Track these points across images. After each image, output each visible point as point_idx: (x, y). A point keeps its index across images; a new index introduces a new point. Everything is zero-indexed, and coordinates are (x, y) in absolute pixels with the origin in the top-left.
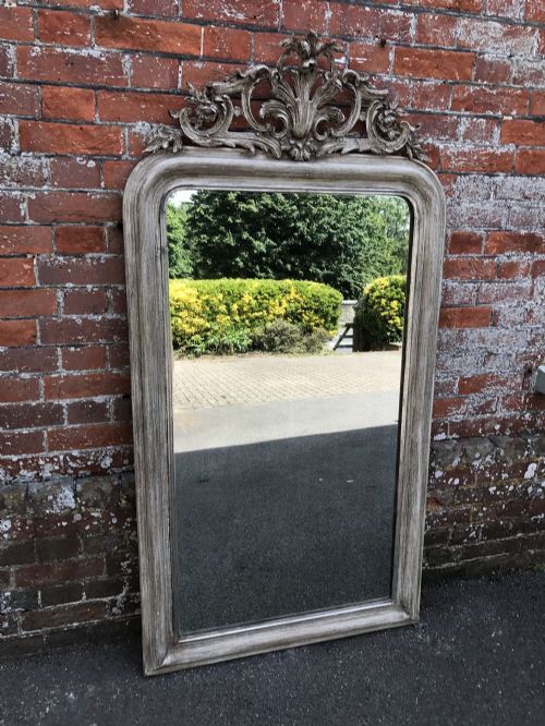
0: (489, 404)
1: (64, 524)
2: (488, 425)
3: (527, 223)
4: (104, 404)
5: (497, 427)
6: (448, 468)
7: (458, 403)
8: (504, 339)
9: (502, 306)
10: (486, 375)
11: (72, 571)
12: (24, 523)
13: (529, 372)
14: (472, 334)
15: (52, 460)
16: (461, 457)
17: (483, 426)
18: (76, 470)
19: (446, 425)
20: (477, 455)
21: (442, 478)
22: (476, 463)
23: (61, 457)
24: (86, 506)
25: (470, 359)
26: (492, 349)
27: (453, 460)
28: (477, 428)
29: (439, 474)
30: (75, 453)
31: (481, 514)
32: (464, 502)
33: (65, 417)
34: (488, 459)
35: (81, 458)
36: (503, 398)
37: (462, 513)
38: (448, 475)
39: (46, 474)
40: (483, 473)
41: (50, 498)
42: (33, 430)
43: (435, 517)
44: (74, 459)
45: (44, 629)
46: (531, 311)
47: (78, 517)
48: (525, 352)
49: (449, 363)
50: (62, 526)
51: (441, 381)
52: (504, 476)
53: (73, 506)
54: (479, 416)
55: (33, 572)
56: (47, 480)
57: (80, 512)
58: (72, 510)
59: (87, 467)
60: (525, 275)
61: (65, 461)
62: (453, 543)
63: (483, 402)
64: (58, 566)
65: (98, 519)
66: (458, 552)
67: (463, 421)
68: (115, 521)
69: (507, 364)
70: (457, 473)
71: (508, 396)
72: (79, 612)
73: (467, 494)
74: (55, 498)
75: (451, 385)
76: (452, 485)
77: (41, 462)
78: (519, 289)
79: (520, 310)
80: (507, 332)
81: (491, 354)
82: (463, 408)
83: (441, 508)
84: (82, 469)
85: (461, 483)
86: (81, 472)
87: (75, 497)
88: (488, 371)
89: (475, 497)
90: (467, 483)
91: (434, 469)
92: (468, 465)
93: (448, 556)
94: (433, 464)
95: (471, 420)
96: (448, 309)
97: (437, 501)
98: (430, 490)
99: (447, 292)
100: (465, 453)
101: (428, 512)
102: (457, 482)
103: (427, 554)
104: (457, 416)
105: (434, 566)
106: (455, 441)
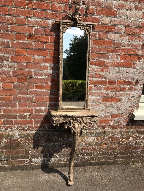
0: (120, 121)
1: (16, 141)
2: (120, 126)
3: (128, 78)
4: (26, 115)
5: (122, 127)
6: (109, 136)
7: (112, 121)
8: (123, 105)
9: (122, 98)
10: (118, 114)
11: (18, 152)
12: (8, 140)
13: (130, 114)
14: (115, 104)
15: (14, 127)
16: (112, 134)
17: (118, 126)
18: (20, 130)
19: (108, 126)
20: (116, 133)
21: (107, 138)
22: (116, 135)
23: (17, 126)
24: (21, 138)
25: (114, 110)
26: (120, 108)
27: (110, 134)
28: (117, 127)
29: (106, 137)
30: (20, 126)
32: (113, 145)
33: (18, 117)
34: (119, 134)
35: (21, 127)
36: (123, 120)
37: (113, 148)
38: (109, 138)
39: (13, 130)
40: (118, 138)
41: (13, 135)
42: (11, 120)
43: (106, 148)
44: (19, 127)
45: (11, 165)
46: (130, 99)
47: (19, 140)
48: (129, 109)
49: (109, 110)
50: (16, 142)
51: (107, 115)
52: (124, 139)
53: (18, 137)
54: (117, 124)
55: (9, 152)
56: (13, 131)
57: (20, 139)
58: (18, 138)
59: (22, 129)
60: (128, 90)
61: (17, 127)
63: (118, 120)
64: (14, 151)
65: (24, 141)
66: (112, 157)
67: (113, 125)
68: (27, 142)
69: (124, 111)
70: (111, 137)
71: (125, 119)
72: (19, 162)
73: (114, 143)
74: (14, 135)
75: (109, 116)
76: (110, 140)
77: (12, 127)
78: (126, 94)
79: (127, 99)
80: (124, 104)
81: (120, 109)
82: (113, 122)
83: (107, 146)
84: (21, 129)
85: (112, 140)
86: (21, 130)
87: (19, 135)
88: (119, 113)
89: (116, 144)
90: (114, 140)
91: (105, 136)
92: (114, 136)
93: (109, 158)
94: (104, 135)
95: (115, 125)
96: (108, 98)
97: (106, 144)
98: (104, 141)
99: (107, 94)
100: (113, 133)
101: (104, 147)
102: (111, 140)
103: (104, 157)
104: (111, 123)
105: (106, 160)
106: (111, 130)
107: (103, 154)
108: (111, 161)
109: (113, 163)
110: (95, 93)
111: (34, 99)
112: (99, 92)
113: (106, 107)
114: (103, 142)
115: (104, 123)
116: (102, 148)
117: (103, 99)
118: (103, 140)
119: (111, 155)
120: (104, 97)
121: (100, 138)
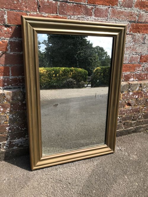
6: (135, 91)
7: (139, 67)
16: (139, 87)
19: (134, 75)
20: (145, 87)
21: (132, 95)
22: (144, 90)
25: (145, 48)
27: (136, 88)
28: (144, 77)
29: (131, 93)
31: (144, 109)
32: (138, 105)
37: (137, 109)
38: (134, 94)
40: (146, 94)
43: (128, 110)
49: (138, 48)
51: (134, 56)
54: (146, 72)
62: (133, 120)
66: (134, 123)
70: (138, 93)
73: (140, 101)
75: (137, 58)
76: (135, 98)
82: (141, 68)
83: (130, 107)
89: (142, 103)
90: (140, 97)
91: (129, 91)
92: (141, 90)
93: (131, 125)
94: (129, 89)
95: (143, 73)
96: (140, 24)
97: (129, 104)
98: (128, 100)
99: (140, 16)
100: (141, 86)
101: (126, 108)
102: (137, 97)
103: (124, 124)
104: (138, 71)
105: (126, 128)
106: (137, 81)
107: (124, 119)
108: (132, 129)
109: (135, 131)
110: (122, 12)
111: (6, 17)
112: (128, 11)
113: (134, 41)
114: (127, 102)
115: (129, 70)
116: (124, 110)
117: (132, 26)
118: (126, 97)
119: (133, 121)
120: (134, 22)
121: (123, 95)
